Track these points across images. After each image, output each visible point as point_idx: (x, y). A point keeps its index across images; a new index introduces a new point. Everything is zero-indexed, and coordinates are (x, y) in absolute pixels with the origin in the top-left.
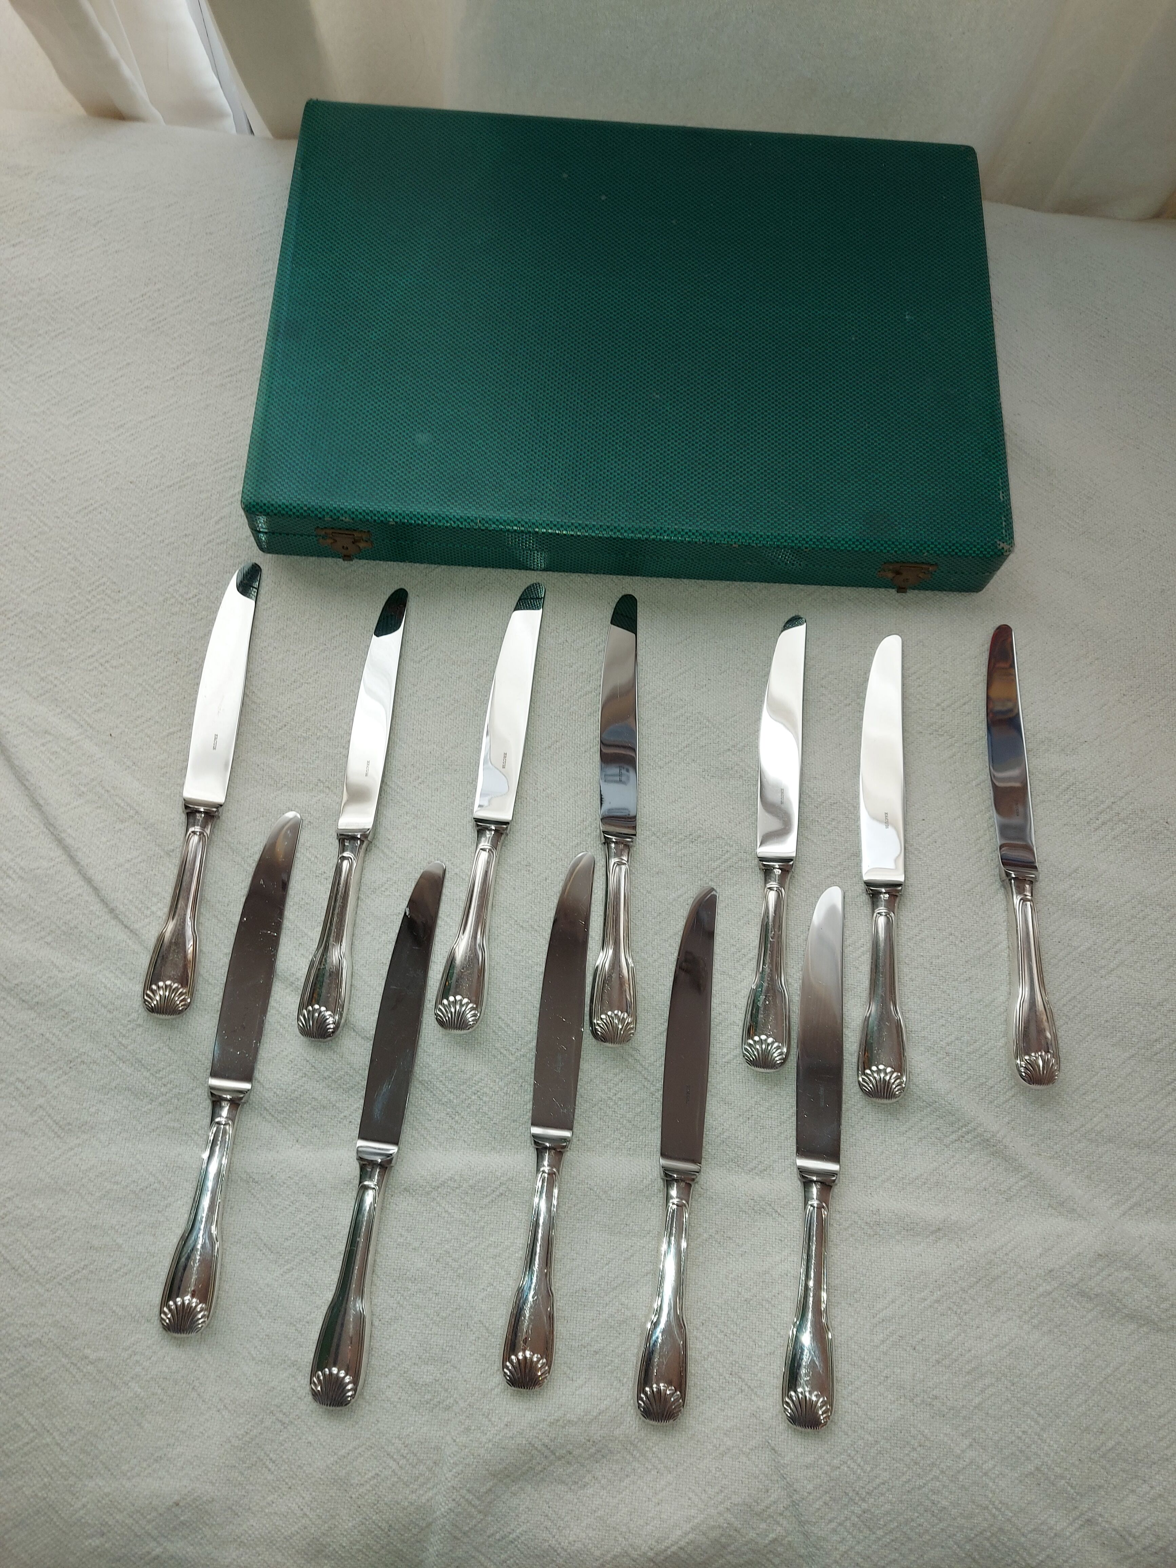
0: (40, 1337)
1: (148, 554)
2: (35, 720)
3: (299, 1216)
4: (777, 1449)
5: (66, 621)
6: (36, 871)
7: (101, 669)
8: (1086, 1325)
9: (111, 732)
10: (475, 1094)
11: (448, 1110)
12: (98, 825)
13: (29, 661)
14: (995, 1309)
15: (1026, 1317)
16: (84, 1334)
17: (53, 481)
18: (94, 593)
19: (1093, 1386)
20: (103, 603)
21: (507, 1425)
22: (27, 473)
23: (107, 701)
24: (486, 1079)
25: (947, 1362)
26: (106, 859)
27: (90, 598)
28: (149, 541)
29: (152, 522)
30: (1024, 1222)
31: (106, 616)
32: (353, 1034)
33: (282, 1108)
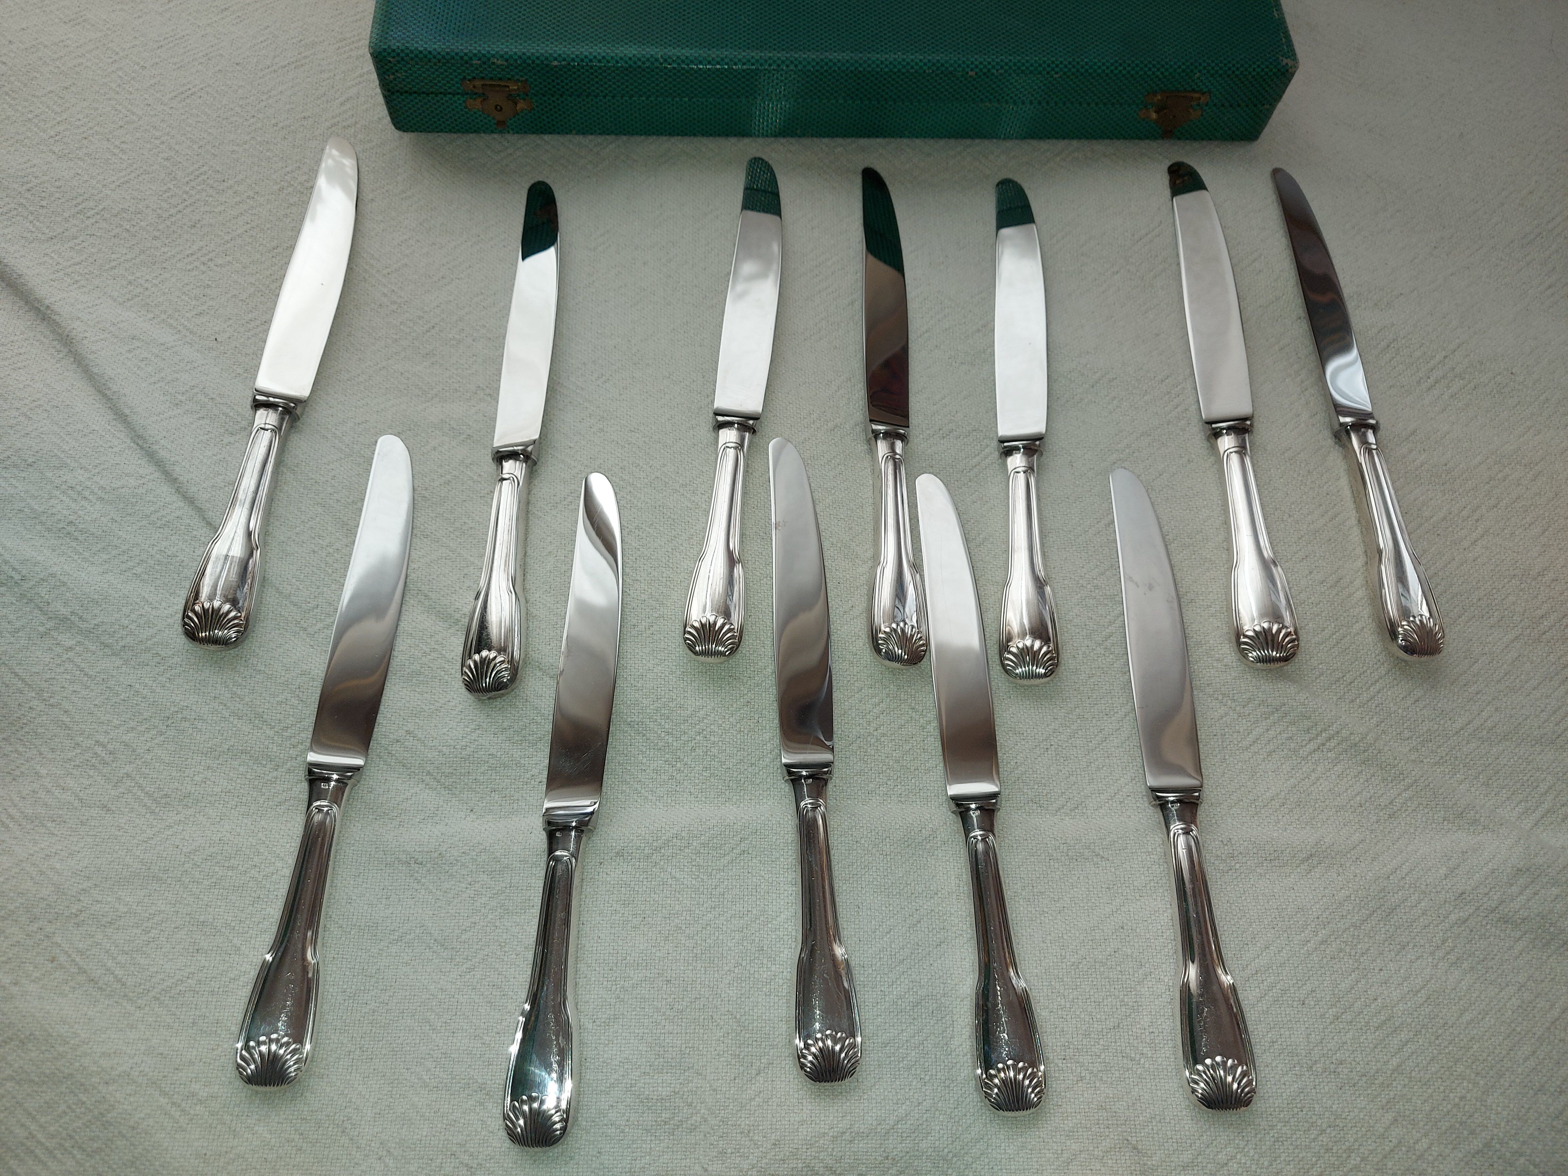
0: (129, 1070)
1: (259, 139)
2: (120, 325)
3: (479, 900)
4: (1140, 1147)
5: (160, 217)
6: (120, 490)
7: (202, 268)
8: (1516, 958)
9: (217, 336)
10: (699, 733)
11: (667, 756)
12: (201, 438)
13: (113, 264)
14: (1398, 947)
15: (1440, 954)
16: (191, 1063)
17: (143, 68)
18: (193, 184)
19: (1539, 1033)
20: (204, 194)
21: (775, 1144)
22: (111, 60)
23: (211, 303)
24: (712, 715)
25: (1348, 1017)
26: (212, 475)
27: (188, 189)
28: (259, 125)
29: (264, 104)
30: (1416, 841)
31: (208, 208)
32: (539, 674)
33: (451, 770)
